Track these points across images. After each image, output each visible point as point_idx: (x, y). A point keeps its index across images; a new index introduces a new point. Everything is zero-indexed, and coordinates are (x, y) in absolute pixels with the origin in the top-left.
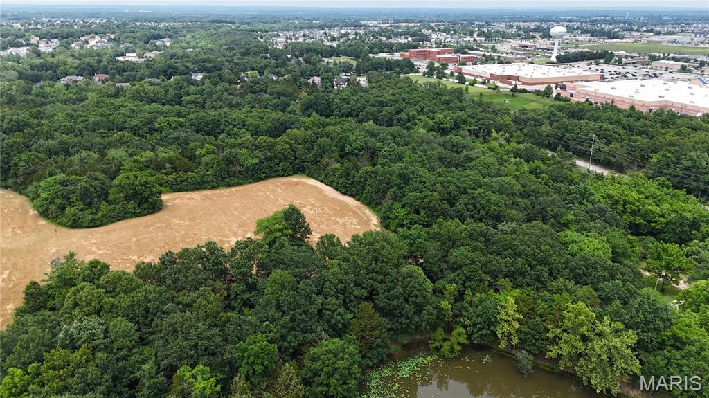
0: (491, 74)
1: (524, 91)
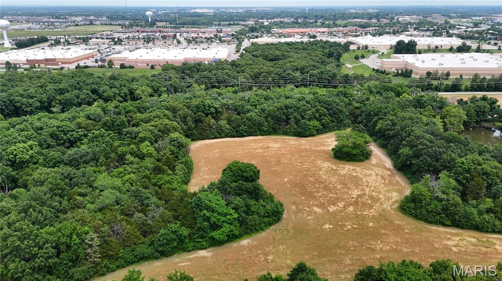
0: (27, 61)
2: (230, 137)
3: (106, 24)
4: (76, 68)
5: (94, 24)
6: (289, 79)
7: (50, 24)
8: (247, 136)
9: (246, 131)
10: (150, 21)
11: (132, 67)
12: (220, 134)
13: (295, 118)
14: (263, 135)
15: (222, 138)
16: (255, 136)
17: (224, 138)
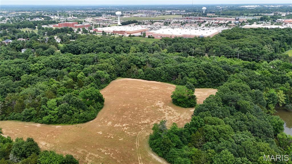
0: (113, 31)
1: (134, 36)
2: (142, 79)
3: (178, 15)
4: (129, 36)
5: (172, 15)
6: (226, 52)
7: (152, 14)
8: (152, 80)
9: (151, 77)
10: (204, 12)
11: (153, 38)
12: (138, 76)
13: (181, 74)
14: (162, 82)
15: (138, 79)
16: (157, 81)
17: (139, 79)
